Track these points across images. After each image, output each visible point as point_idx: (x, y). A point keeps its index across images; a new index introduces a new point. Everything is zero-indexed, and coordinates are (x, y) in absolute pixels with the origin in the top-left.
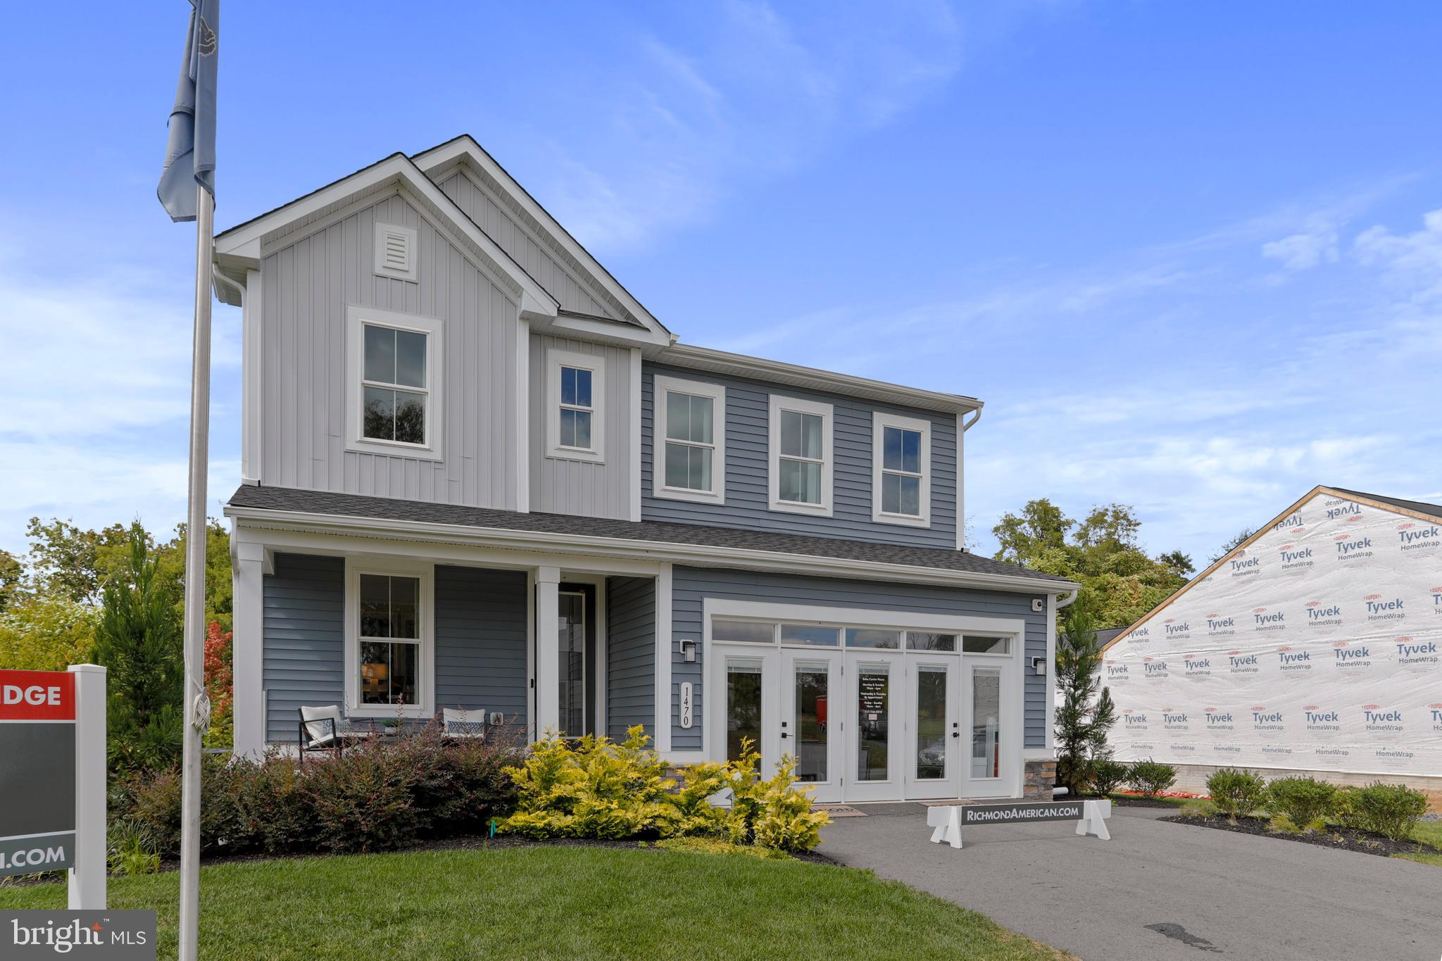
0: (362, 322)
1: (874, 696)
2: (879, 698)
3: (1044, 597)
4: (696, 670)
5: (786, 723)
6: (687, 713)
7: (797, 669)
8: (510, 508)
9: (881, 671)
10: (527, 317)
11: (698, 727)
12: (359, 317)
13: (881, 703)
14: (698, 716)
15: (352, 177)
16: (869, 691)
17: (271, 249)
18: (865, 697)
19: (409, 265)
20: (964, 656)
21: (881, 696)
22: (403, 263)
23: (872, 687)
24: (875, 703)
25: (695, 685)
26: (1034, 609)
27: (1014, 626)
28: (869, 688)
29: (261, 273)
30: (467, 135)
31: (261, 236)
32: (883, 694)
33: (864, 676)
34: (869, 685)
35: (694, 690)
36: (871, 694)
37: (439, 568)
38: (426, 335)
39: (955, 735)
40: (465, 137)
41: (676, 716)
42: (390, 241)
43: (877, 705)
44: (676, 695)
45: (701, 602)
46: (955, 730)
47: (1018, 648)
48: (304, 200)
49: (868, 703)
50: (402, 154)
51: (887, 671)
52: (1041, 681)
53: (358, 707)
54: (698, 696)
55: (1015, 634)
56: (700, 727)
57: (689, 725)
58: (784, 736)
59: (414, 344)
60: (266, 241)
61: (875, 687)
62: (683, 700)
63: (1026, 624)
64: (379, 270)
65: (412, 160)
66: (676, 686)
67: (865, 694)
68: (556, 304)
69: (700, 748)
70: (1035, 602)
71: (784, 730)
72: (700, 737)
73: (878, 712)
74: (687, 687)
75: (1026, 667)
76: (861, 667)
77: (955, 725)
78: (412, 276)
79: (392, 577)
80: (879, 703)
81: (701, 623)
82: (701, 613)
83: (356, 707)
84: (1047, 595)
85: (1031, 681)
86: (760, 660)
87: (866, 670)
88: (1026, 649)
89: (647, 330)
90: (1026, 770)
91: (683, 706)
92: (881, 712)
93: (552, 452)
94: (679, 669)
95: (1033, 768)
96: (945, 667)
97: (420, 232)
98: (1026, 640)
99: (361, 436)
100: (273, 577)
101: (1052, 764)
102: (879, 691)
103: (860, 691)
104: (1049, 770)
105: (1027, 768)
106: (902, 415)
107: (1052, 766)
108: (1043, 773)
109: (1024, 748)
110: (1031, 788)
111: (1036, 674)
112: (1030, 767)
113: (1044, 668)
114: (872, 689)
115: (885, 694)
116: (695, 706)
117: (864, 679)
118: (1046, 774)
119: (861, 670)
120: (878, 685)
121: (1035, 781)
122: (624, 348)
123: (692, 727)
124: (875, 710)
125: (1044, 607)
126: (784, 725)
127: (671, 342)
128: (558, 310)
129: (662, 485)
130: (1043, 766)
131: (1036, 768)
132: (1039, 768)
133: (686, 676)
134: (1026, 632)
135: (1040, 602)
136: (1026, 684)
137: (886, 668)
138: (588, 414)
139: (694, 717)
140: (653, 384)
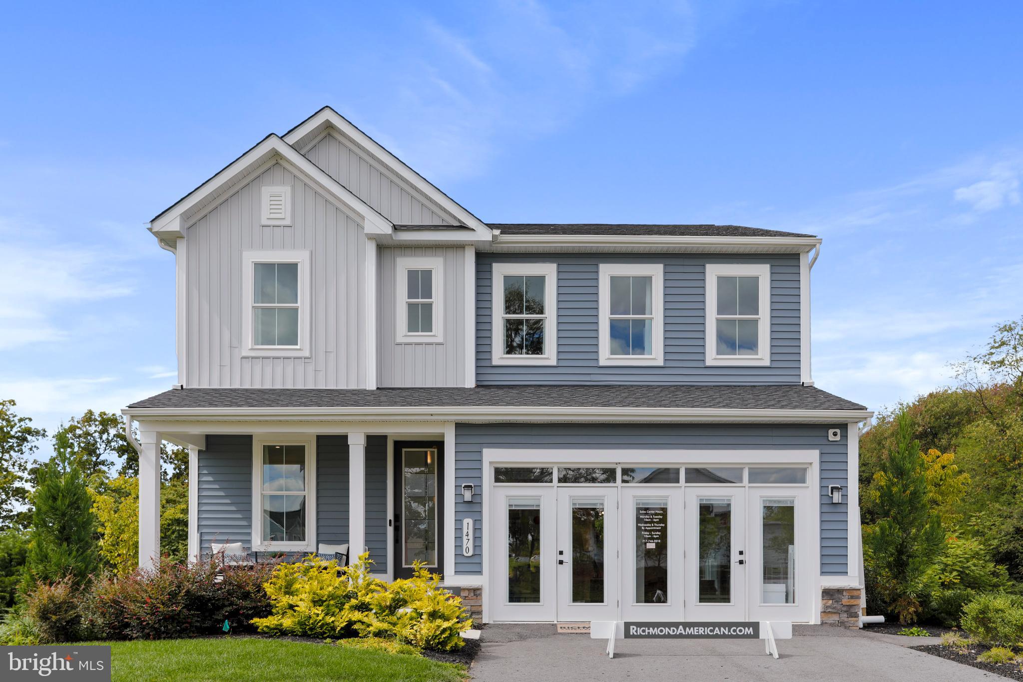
0: (252, 262)
1: (651, 527)
2: (658, 528)
3: (843, 427)
4: (476, 509)
5: (562, 551)
6: (468, 545)
7: (573, 504)
8: (362, 387)
9: (660, 504)
10: (371, 237)
11: (477, 555)
12: (251, 257)
13: (660, 533)
14: (478, 546)
15: (240, 159)
16: (646, 523)
18: (643, 528)
20: (749, 487)
21: (659, 527)
22: (281, 213)
23: (650, 518)
24: (653, 533)
25: (475, 521)
26: (830, 439)
27: (810, 457)
28: (646, 520)
29: (186, 239)
30: (327, 107)
31: (181, 215)
32: (661, 525)
33: (641, 509)
34: (647, 517)
35: (474, 524)
36: (648, 525)
37: (319, 438)
38: (297, 264)
39: (741, 562)
40: (326, 108)
41: (458, 547)
42: (272, 198)
43: (656, 535)
44: (459, 529)
45: (481, 452)
46: (741, 557)
47: (813, 476)
48: (208, 183)
49: (646, 533)
50: (274, 134)
51: (666, 504)
52: (841, 509)
53: (261, 544)
54: (477, 529)
55: (811, 464)
56: (480, 555)
57: (470, 554)
58: (561, 562)
59: (289, 271)
60: (185, 216)
61: (653, 518)
62: (465, 533)
63: (821, 454)
64: (264, 222)
65: (283, 139)
66: (458, 522)
67: (643, 525)
68: (390, 224)
69: (480, 572)
70: (831, 432)
71: (561, 558)
72: (480, 564)
73: (656, 541)
74: (468, 523)
75: (821, 496)
76: (639, 501)
77: (741, 553)
78: (288, 222)
79: (286, 446)
80: (657, 533)
81: (481, 469)
82: (481, 461)
83: (259, 544)
84: (847, 424)
85: (826, 509)
86: (538, 498)
87: (643, 504)
88: (821, 479)
89: (473, 230)
90: (823, 596)
91: (465, 538)
92: (660, 541)
93: (400, 339)
94: (462, 508)
95: (832, 595)
96: (729, 498)
97: (293, 187)
98: (821, 470)
99: (252, 345)
100: (205, 451)
101: (854, 591)
102: (657, 523)
103: (637, 522)
104: (852, 597)
105: (824, 594)
106: (738, 263)
107: (855, 593)
108: (845, 601)
109: (821, 575)
110: (830, 615)
111: (834, 502)
112: (828, 593)
113: (845, 496)
114: (650, 520)
115: (664, 525)
116: (475, 538)
117: (641, 512)
118: (849, 602)
119: (637, 504)
120: (656, 517)
121: (834, 608)
122: (459, 247)
123: (472, 555)
124: (653, 539)
125: (845, 436)
126: (561, 553)
127: (493, 236)
128: (396, 228)
129: (498, 355)
130: (844, 593)
131: (836, 596)
132: (840, 596)
133: (468, 514)
134: (821, 462)
135: (838, 431)
136: (822, 513)
137: (664, 501)
138: (430, 305)
139: (475, 547)
140: (491, 272)
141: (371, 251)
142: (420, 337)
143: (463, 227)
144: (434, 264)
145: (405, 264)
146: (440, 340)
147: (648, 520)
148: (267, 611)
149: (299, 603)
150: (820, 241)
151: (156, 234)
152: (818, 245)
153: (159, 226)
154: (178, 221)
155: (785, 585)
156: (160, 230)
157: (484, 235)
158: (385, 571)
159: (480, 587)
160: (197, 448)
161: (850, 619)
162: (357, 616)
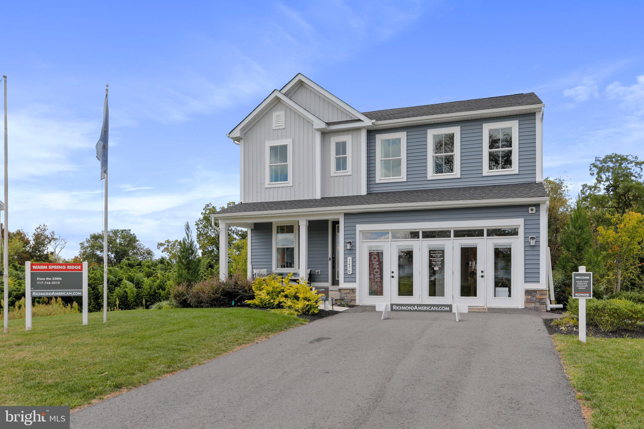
0: (269, 146)
1: (437, 259)
2: (440, 260)
3: (537, 206)
4: (353, 252)
6: (350, 269)
7: (399, 250)
8: (314, 198)
9: (441, 248)
10: (318, 130)
11: (354, 273)
12: (268, 144)
14: (354, 270)
17: (245, 132)
18: (432, 260)
19: (282, 124)
20: (487, 238)
21: (440, 259)
24: (437, 262)
25: (353, 258)
26: (530, 212)
27: (518, 222)
28: (434, 256)
29: (243, 139)
31: (240, 129)
34: (434, 254)
35: (352, 260)
36: (435, 258)
38: (287, 145)
39: (482, 276)
40: (299, 74)
41: (345, 270)
42: (277, 117)
44: (345, 262)
45: (355, 226)
46: (482, 274)
47: (521, 232)
49: (434, 262)
50: (276, 89)
51: (444, 248)
52: (536, 248)
54: (354, 262)
55: (520, 226)
56: (355, 274)
57: (351, 273)
58: (393, 277)
59: (284, 148)
60: (242, 130)
61: (437, 255)
62: (348, 264)
63: (525, 220)
64: (274, 128)
66: (345, 258)
67: (432, 258)
68: (324, 122)
69: (355, 282)
70: (530, 208)
71: (393, 275)
72: (355, 278)
73: (439, 266)
74: (350, 259)
75: (525, 242)
76: (430, 247)
77: (482, 272)
78: (283, 127)
79: (286, 226)
80: (440, 262)
81: (355, 234)
82: (355, 230)
83: (275, 269)
84: (539, 204)
85: (528, 249)
86: (382, 247)
87: (432, 248)
88: (525, 233)
89: (363, 121)
90: (525, 294)
91: (348, 266)
92: (441, 266)
93: (332, 175)
94: (348, 252)
95: (531, 293)
96: (476, 244)
97: (286, 112)
98: (525, 229)
99: (269, 182)
100: (254, 229)
101: (543, 291)
102: (439, 257)
103: (430, 257)
104: (542, 294)
105: (526, 293)
106: (500, 121)
107: (544, 292)
108: (538, 296)
109: (524, 283)
110: (530, 304)
111: (531, 245)
112: (528, 292)
113: (538, 242)
114: (436, 256)
115: (442, 258)
116: (353, 266)
117: (431, 252)
118: (540, 297)
119: (429, 248)
120: (439, 254)
121: (532, 300)
122: (359, 129)
123: (352, 274)
124: (438, 265)
125: (538, 211)
126: (393, 272)
127: (372, 123)
128: (328, 124)
129: (379, 178)
130: (538, 292)
131: (533, 294)
132: (535, 294)
133: (350, 254)
134: (525, 225)
135: (534, 208)
136: (525, 251)
137: (443, 247)
138: (346, 158)
139: (353, 270)
140: (375, 139)
141: (318, 136)
142: (342, 173)
143: (359, 120)
144: (347, 139)
145: (335, 140)
146: (350, 173)
147: (435, 256)
148: (253, 297)
149: (262, 294)
150: (544, 105)
151: (232, 138)
152: (543, 108)
153: (233, 135)
154: (239, 132)
155: (508, 288)
156: (233, 137)
157: (368, 123)
158: (327, 281)
159: (354, 288)
160: (251, 229)
161: (541, 306)
162: (283, 299)
